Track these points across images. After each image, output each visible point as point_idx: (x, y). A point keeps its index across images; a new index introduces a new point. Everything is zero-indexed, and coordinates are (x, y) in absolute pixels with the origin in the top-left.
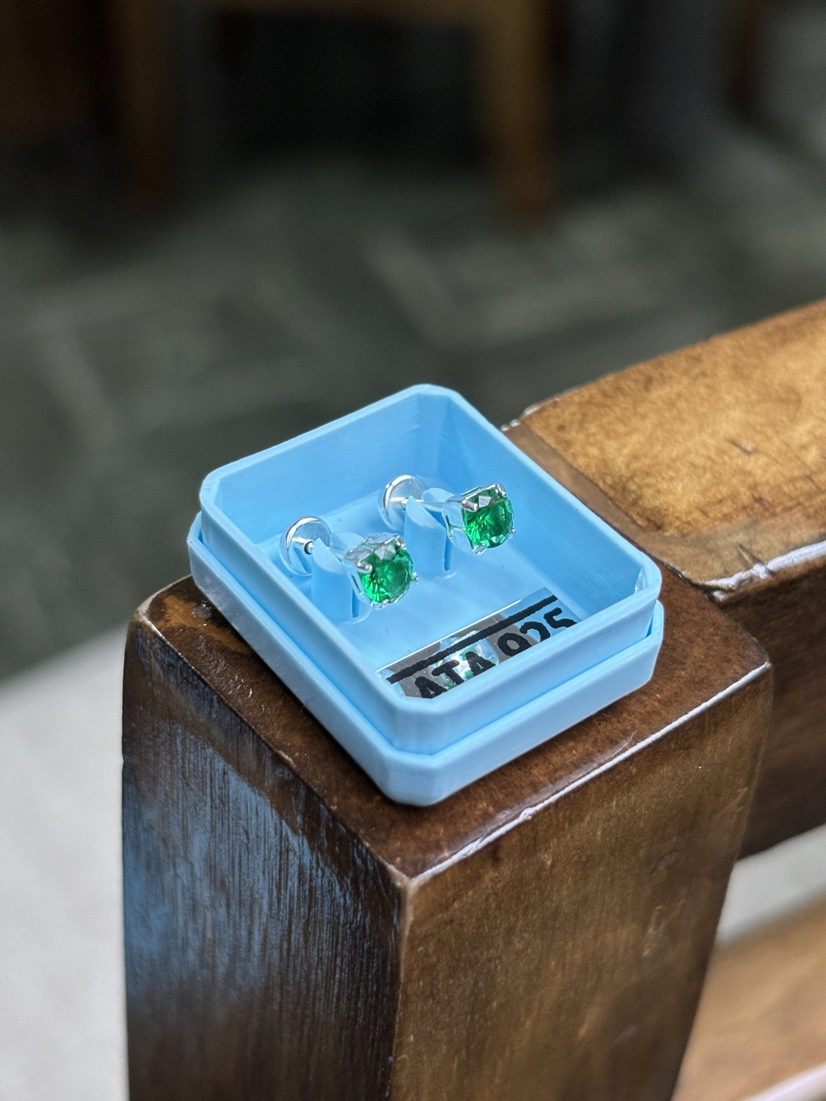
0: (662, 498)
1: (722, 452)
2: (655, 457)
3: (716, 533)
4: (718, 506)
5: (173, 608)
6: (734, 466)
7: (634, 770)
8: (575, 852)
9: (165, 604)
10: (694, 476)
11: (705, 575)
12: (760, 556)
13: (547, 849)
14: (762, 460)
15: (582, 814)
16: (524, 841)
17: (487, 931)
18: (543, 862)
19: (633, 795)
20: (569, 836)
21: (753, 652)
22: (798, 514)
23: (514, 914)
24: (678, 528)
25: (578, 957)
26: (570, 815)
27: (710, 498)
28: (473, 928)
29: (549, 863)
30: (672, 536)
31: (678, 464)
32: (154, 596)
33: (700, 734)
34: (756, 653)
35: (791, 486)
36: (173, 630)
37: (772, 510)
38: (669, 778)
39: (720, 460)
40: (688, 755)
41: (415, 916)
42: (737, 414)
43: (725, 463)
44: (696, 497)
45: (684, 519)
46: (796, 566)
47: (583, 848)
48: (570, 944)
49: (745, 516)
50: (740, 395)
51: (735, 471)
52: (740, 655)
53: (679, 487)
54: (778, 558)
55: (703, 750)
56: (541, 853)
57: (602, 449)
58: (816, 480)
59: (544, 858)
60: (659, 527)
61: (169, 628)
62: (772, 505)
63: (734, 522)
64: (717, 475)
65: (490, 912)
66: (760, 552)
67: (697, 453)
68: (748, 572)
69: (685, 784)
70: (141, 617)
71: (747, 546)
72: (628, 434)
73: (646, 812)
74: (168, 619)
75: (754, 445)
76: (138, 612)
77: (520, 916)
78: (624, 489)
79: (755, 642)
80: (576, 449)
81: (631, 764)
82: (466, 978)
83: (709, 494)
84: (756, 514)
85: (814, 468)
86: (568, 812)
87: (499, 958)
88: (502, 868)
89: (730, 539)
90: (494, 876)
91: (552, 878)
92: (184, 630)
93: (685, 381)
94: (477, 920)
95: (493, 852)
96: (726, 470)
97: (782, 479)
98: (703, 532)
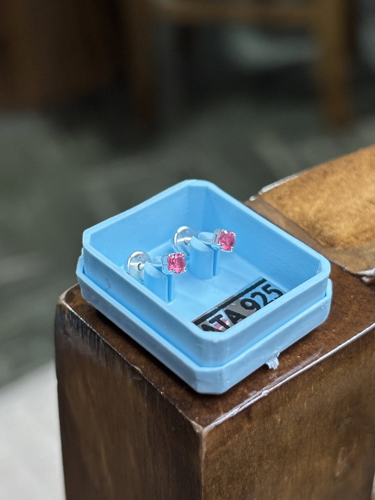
0: (333, 231)
1: (365, 207)
2: (329, 211)
3: (363, 247)
4: (364, 234)
5: (77, 296)
6: (371, 213)
8: (293, 415)
9: (73, 294)
10: (350, 219)
11: (357, 269)
13: (278, 412)
16: (264, 407)
17: (248, 458)
18: (276, 420)
19: (323, 384)
20: (289, 405)
23: (262, 449)
24: (343, 246)
26: (289, 394)
29: (279, 420)
30: (339, 250)
31: (342, 214)
33: (358, 350)
36: (78, 306)
38: (342, 374)
39: (364, 211)
40: (352, 362)
42: (372, 188)
44: (351, 230)
45: (345, 241)
47: (297, 412)
48: (295, 468)
51: (372, 216)
53: (343, 225)
55: (360, 360)
56: (274, 414)
59: (276, 417)
60: (332, 245)
63: (372, 242)
64: (363, 219)
65: (249, 447)
67: (352, 208)
69: (351, 378)
70: (61, 301)
72: (315, 200)
74: (75, 301)
76: (59, 299)
78: (314, 228)
80: (287, 208)
81: (320, 366)
83: (359, 228)
86: (287, 392)
88: (253, 422)
90: (249, 427)
91: (281, 429)
92: (83, 306)
93: (345, 172)
96: (367, 216)
98: (356, 247)
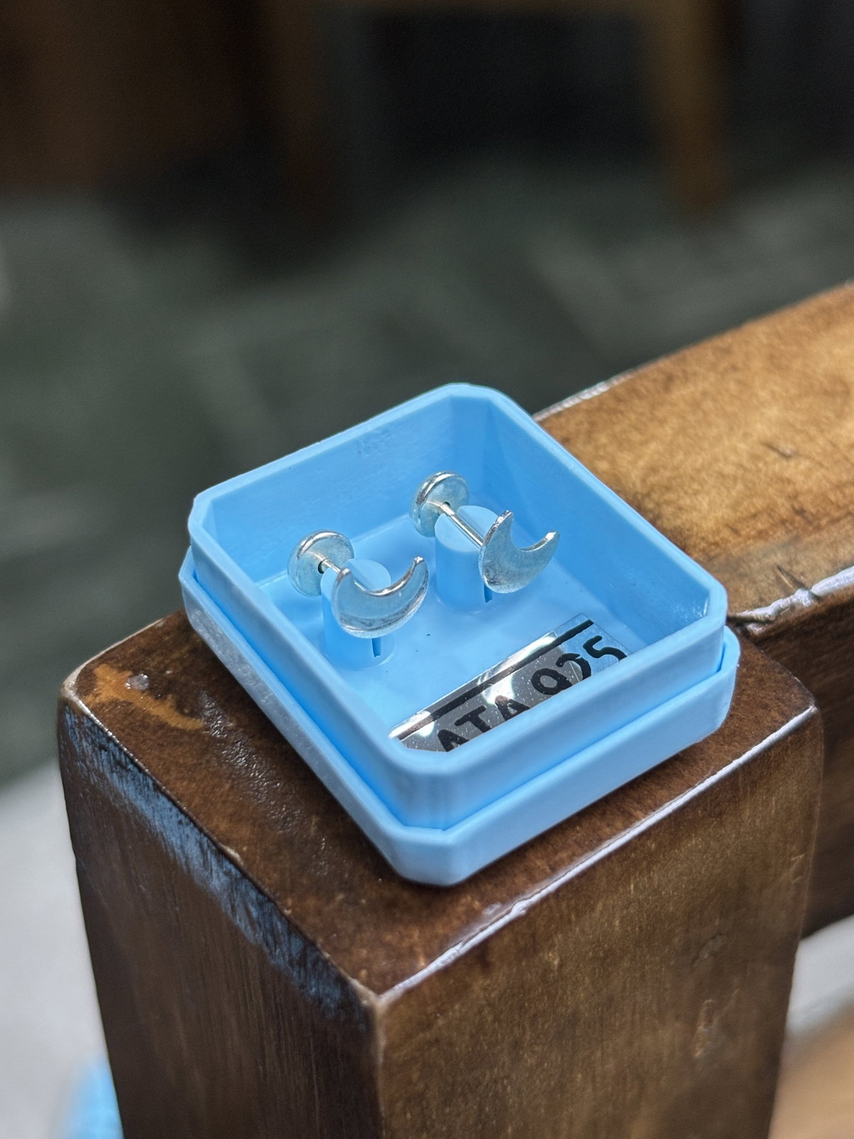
0: (685, 517)
1: (755, 458)
2: (676, 468)
3: (749, 554)
4: (753, 522)
5: (104, 680)
6: (770, 474)
7: (653, 845)
8: (588, 947)
9: (95, 675)
10: (722, 489)
11: (736, 605)
12: (802, 579)
13: (551, 947)
14: (804, 464)
15: (592, 902)
16: (520, 939)
17: (486, 1048)
18: (549, 964)
19: (656, 876)
20: (577, 929)
21: (795, 695)
22: (848, 526)
23: (519, 1026)
24: (704, 551)
25: (611, 1066)
26: (577, 905)
27: (742, 513)
28: (467, 1047)
29: (556, 962)
31: (704, 475)
32: (82, 667)
33: (734, 797)
34: (798, 696)
35: (838, 493)
36: (104, 705)
37: (815, 523)
38: (700, 851)
39: (753, 467)
40: (721, 824)
41: (387, 1039)
42: (773, 412)
43: (759, 470)
44: (724, 513)
45: (711, 539)
46: (847, 589)
47: (598, 941)
48: (599, 1054)
49: (784, 533)
50: (777, 389)
51: (772, 479)
52: (779, 699)
53: (704, 503)
54: (824, 580)
55: (740, 816)
56: (543, 951)
57: (613, 462)
59: (549, 957)
61: (99, 704)
62: (816, 517)
63: (771, 540)
64: (750, 485)
65: (487, 1027)
66: (802, 574)
67: (726, 459)
68: (788, 599)
69: (721, 857)
70: (67, 692)
71: (787, 568)
72: (644, 443)
73: (676, 893)
74: (97, 693)
75: (793, 447)
76: (64, 686)
77: (527, 1028)
79: (798, 683)
81: (648, 839)
82: (467, 1103)
83: (741, 509)
84: (796, 528)
86: (573, 902)
87: (508, 1077)
88: (495, 974)
89: (766, 561)
90: (485, 984)
91: (563, 979)
92: (116, 706)
93: (712, 377)
94: (472, 1036)
95: (481, 954)
96: (761, 479)
97: (828, 485)
98: (733, 553)
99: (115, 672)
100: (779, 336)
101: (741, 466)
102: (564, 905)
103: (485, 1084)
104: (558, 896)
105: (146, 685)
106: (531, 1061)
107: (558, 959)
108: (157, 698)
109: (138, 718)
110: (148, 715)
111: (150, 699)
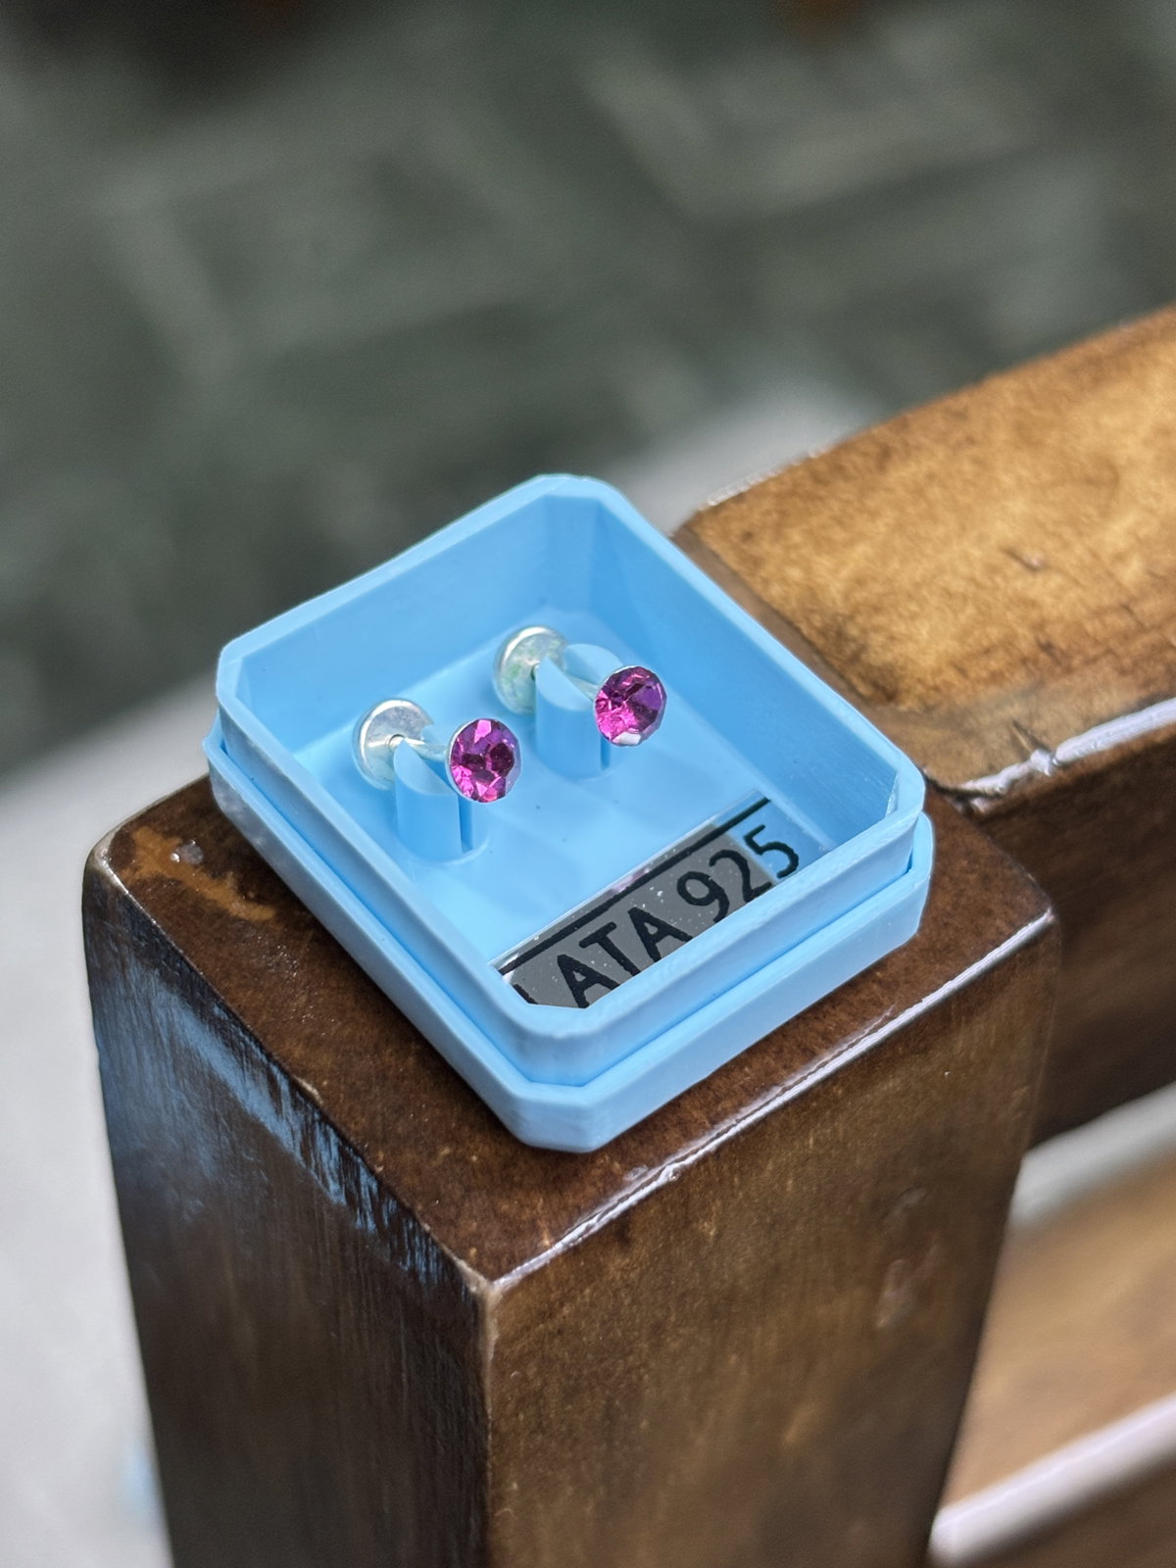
0: (897, 649)
1: (992, 570)
2: (889, 581)
3: (978, 703)
4: (984, 660)
5: (145, 848)
6: (1010, 592)
7: (840, 1092)
8: (753, 1213)
9: (133, 842)
10: (947, 610)
11: (959, 773)
12: (1045, 740)
13: (707, 1217)
14: (1055, 581)
15: (760, 1162)
16: (669, 1210)
17: (620, 1335)
18: (703, 1234)
19: (841, 1125)
20: (741, 1194)
21: (1025, 899)
22: (1106, 669)
23: (662, 1307)
24: (921, 698)
25: (772, 1343)
26: (742, 1166)
28: (598, 1335)
29: (712, 1233)
30: (911, 712)
31: (925, 592)
32: (117, 829)
33: (944, 1028)
34: (1030, 899)
35: (1097, 622)
36: (144, 884)
37: (1066, 663)
38: (897, 1095)
39: (989, 583)
40: (927, 1060)
41: (500, 1332)
42: (1019, 506)
43: (996, 588)
44: (949, 645)
45: (930, 682)
46: (1101, 754)
47: (766, 1206)
48: (759, 1332)
49: (1024, 675)
50: (1024, 473)
51: (1012, 600)
52: (1007, 904)
53: (924, 631)
54: (1071, 741)
55: (950, 1048)
56: (697, 1222)
57: (808, 570)
58: (1136, 610)
59: (704, 1228)
60: (892, 696)
61: (139, 880)
62: (1066, 655)
63: (1007, 685)
64: (984, 609)
65: (622, 1311)
66: (1045, 733)
67: (955, 572)
68: (1024, 765)
69: (924, 1098)
70: (97, 863)
71: (1024, 723)
72: (850, 543)
73: (865, 1144)
74: (137, 865)
75: (1042, 557)
77: (673, 1310)
78: (840, 635)
79: (1031, 881)
80: (768, 570)
81: (834, 1084)
82: (593, 1399)
83: (970, 641)
84: (1040, 670)
85: (1134, 592)
86: (737, 1162)
87: (645, 1365)
88: (635, 1251)
89: (999, 714)
90: (624, 1263)
91: (719, 1252)
92: (162, 883)
93: (941, 453)
94: (604, 1323)
95: (620, 1231)
96: (998, 600)
97: (1084, 611)
98: (958, 703)
99: (159, 838)
100: (1031, 396)
101: (972, 580)
102: (726, 1167)
103: (617, 1375)
104: (718, 1157)
105: (200, 857)
106: (674, 1346)
107: (714, 1230)
108: (214, 876)
109: (190, 902)
110: (201, 899)
111: (205, 877)
